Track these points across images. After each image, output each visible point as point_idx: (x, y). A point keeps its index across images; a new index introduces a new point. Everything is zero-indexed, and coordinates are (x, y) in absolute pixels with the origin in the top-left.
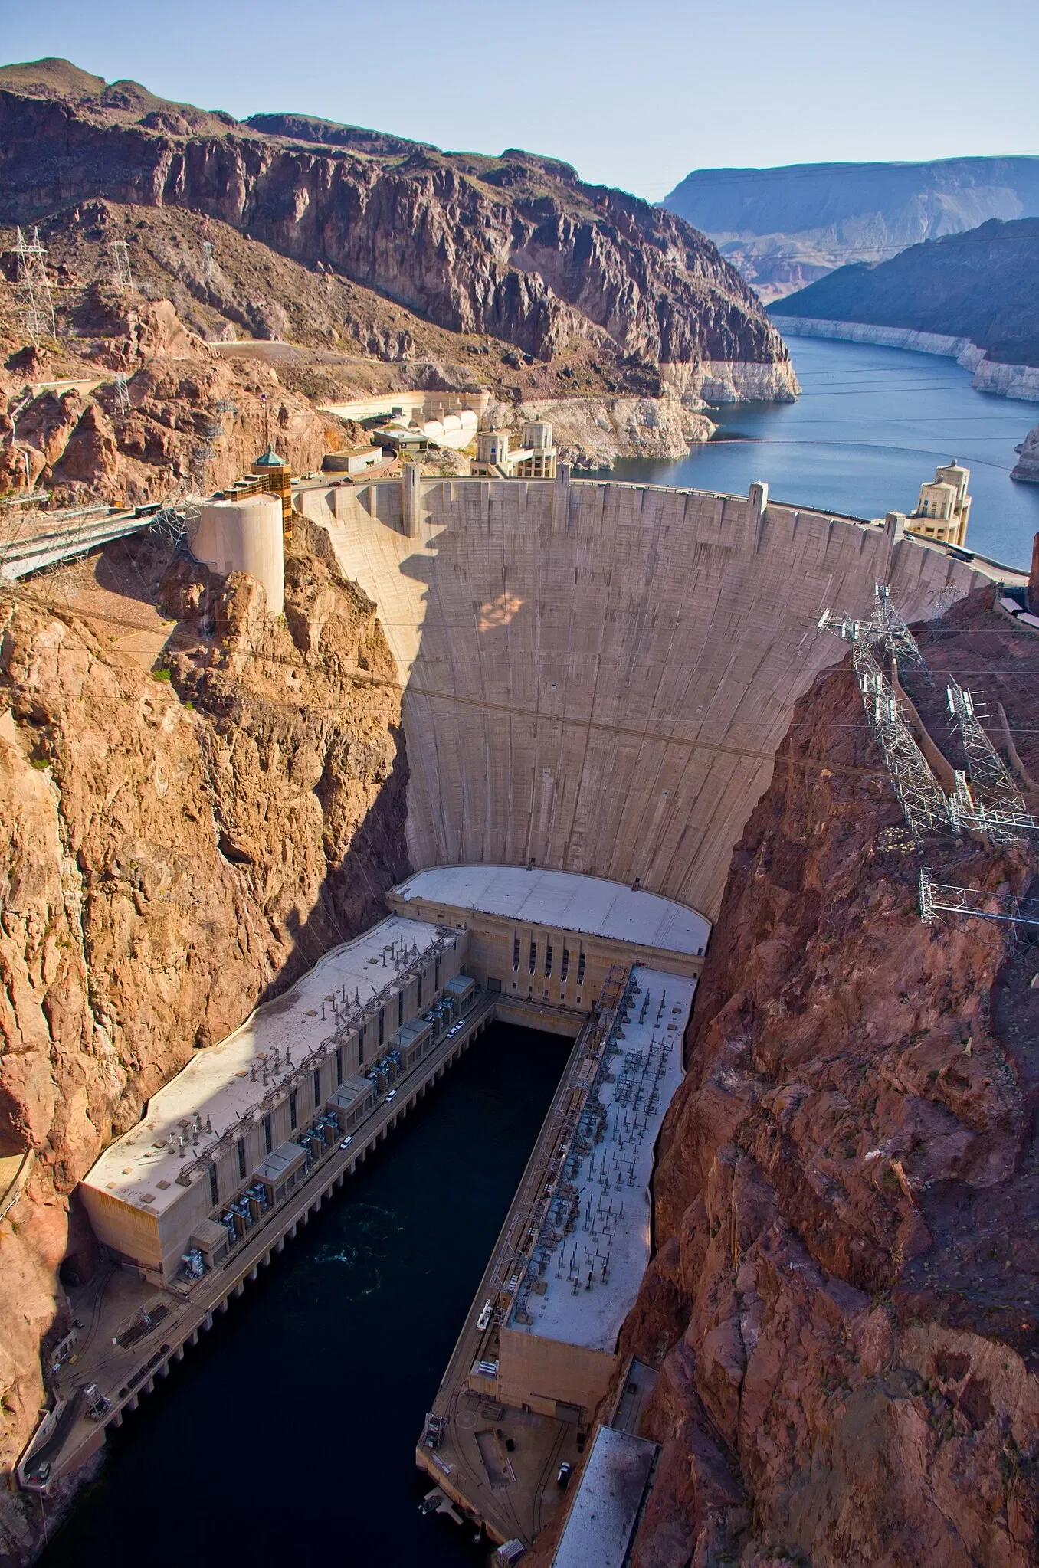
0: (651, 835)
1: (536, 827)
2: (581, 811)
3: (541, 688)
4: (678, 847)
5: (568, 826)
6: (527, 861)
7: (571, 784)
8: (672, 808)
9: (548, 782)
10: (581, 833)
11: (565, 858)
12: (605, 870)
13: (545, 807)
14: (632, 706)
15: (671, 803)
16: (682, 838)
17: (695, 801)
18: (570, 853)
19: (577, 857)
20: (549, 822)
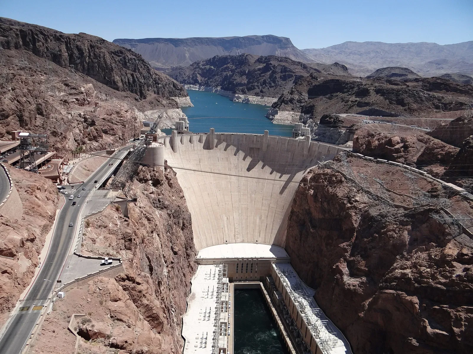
0: (257, 228)
1: (225, 231)
2: (236, 225)
3: (217, 192)
4: (266, 230)
5: (234, 230)
6: (225, 242)
7: (231, 218)
8: (261, 220)
9: (225, 218)
10: (237, 231)
11: (235, 239)
12: (247, 240)
13: (226, 226)
14: (242, 194)
15: (260, 218)
16: (266, 227)
17: (267, 217)
18: (236, 237)
19: (238, 238)
20: (228, 230)
